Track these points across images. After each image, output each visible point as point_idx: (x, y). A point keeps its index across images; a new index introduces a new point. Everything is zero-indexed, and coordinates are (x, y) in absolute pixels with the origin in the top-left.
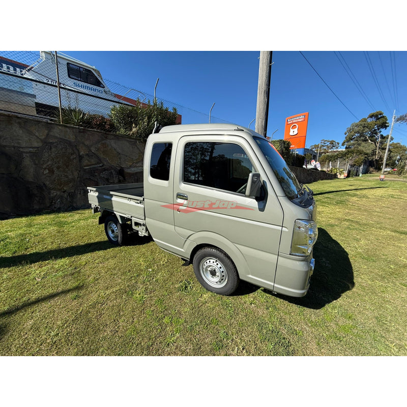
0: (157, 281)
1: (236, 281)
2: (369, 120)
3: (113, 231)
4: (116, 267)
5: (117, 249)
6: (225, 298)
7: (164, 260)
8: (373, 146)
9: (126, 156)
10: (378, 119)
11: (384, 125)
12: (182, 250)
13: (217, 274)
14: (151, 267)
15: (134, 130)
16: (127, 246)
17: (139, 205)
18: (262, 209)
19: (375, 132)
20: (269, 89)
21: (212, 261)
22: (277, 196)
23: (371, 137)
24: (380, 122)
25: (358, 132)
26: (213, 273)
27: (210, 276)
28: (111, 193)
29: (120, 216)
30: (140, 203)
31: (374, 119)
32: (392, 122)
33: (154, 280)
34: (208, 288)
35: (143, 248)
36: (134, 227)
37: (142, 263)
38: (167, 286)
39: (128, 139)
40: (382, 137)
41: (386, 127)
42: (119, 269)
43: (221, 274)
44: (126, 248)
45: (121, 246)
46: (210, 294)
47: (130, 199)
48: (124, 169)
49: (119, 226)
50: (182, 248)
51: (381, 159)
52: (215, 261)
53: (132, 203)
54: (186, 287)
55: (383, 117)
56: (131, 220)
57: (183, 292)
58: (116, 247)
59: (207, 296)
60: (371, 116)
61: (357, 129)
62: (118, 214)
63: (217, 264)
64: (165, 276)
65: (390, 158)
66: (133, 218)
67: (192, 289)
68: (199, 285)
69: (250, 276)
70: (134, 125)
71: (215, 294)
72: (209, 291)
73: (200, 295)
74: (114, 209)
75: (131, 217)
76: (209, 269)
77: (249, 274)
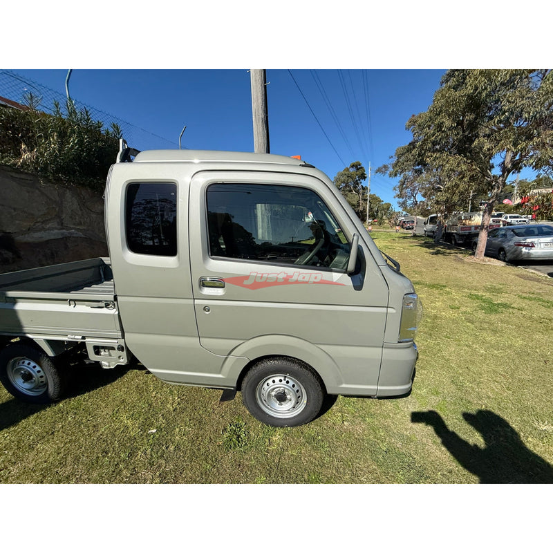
0: (178, 448)
1: (321, 397)
2: (351, 170)
3: (27, 377)
4: (65, 458)
5: (48, 412)
6: (305, 428)
7: (173, 399)
8: (357, 197)
9: (15, 209)
10: (358, 169)
11: (363, 177)
12: (220, 376)
13: (288, 397)
14: (151, 425)
15: (26, 156)
16: (75, 396)
17: (105, 311)
18: (358, 287)
19: (356, 183)
20: (267, 117)
21: (277, 379)
22: (378, 266)
23: (355, 187)
24: (360, 172)
25: (344, 182)
26: (282, 398)
27: (276, 405)
28: (11, 294)
29: (48, 341)
30: (107, 306)
31: (354, 169)
32: (369, 174)
33: (172, 448)
34: (275, 423)
35: (116, 390)
36: (93, 357)
37: (129, 423)
38: (203, 450)
39: (14, 174)
40: (363, 189)
41: (365, 178)
42: (77, 459)
43: (296, 395)
44: (73, 402)
45: (57, 402)
46: (279, 431)
47: (75, 300)
48: (13, 236)
49: (45, 363)
50: (219, 373)
51: (364, 209)
52: (283, 378)
53: (82, 308)
54: (239, 436)
55: (362, 168)
56: (83, 344)
57: (238, 448)
58: (44, 408)
59: (277, 437)
60: (352, 166)
61: (342, 179)
62: (39, 339)
63: (288, 382)
64: (188, 433)
65: (371, 209)
66: (87, 340)
67: (248, 435)
68: (256, 425)
69: (344, 386)
70: (23, 147)
71: (289, 428)
72: (276, 426)
73: (267, 441)
74: (26, 329)
75: (84, 338)
76: (273, 393)
77: (342, 383)
